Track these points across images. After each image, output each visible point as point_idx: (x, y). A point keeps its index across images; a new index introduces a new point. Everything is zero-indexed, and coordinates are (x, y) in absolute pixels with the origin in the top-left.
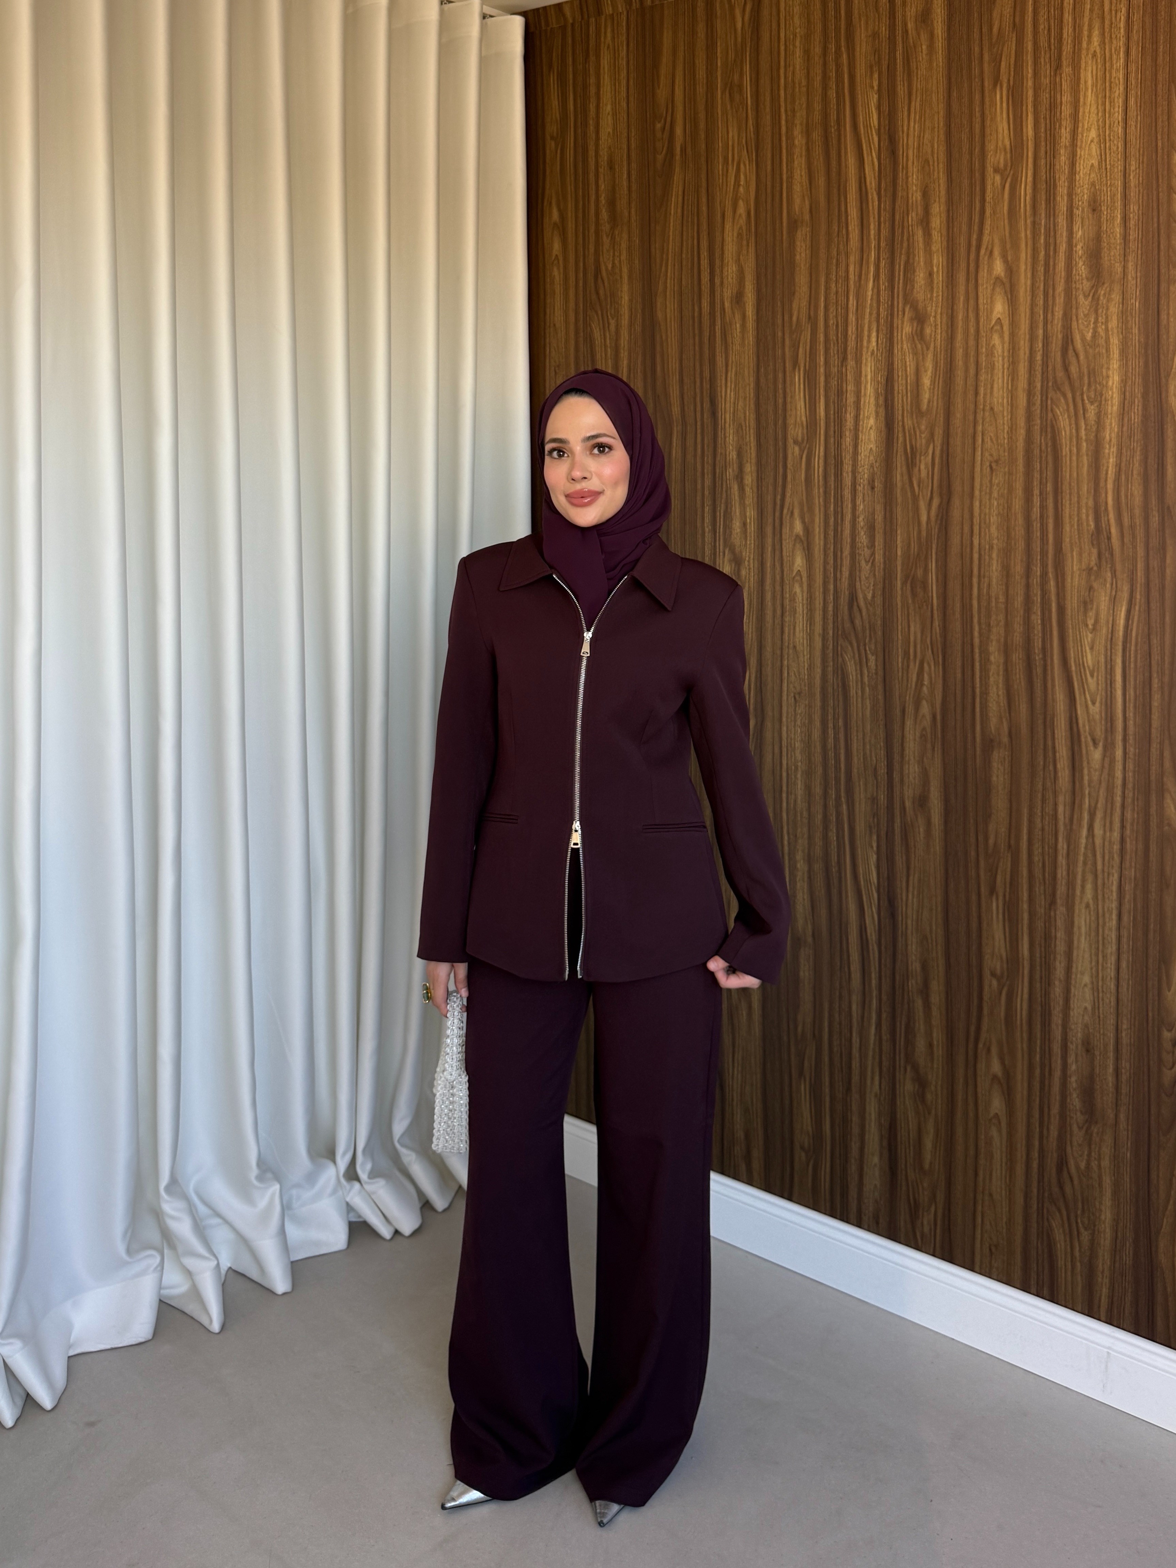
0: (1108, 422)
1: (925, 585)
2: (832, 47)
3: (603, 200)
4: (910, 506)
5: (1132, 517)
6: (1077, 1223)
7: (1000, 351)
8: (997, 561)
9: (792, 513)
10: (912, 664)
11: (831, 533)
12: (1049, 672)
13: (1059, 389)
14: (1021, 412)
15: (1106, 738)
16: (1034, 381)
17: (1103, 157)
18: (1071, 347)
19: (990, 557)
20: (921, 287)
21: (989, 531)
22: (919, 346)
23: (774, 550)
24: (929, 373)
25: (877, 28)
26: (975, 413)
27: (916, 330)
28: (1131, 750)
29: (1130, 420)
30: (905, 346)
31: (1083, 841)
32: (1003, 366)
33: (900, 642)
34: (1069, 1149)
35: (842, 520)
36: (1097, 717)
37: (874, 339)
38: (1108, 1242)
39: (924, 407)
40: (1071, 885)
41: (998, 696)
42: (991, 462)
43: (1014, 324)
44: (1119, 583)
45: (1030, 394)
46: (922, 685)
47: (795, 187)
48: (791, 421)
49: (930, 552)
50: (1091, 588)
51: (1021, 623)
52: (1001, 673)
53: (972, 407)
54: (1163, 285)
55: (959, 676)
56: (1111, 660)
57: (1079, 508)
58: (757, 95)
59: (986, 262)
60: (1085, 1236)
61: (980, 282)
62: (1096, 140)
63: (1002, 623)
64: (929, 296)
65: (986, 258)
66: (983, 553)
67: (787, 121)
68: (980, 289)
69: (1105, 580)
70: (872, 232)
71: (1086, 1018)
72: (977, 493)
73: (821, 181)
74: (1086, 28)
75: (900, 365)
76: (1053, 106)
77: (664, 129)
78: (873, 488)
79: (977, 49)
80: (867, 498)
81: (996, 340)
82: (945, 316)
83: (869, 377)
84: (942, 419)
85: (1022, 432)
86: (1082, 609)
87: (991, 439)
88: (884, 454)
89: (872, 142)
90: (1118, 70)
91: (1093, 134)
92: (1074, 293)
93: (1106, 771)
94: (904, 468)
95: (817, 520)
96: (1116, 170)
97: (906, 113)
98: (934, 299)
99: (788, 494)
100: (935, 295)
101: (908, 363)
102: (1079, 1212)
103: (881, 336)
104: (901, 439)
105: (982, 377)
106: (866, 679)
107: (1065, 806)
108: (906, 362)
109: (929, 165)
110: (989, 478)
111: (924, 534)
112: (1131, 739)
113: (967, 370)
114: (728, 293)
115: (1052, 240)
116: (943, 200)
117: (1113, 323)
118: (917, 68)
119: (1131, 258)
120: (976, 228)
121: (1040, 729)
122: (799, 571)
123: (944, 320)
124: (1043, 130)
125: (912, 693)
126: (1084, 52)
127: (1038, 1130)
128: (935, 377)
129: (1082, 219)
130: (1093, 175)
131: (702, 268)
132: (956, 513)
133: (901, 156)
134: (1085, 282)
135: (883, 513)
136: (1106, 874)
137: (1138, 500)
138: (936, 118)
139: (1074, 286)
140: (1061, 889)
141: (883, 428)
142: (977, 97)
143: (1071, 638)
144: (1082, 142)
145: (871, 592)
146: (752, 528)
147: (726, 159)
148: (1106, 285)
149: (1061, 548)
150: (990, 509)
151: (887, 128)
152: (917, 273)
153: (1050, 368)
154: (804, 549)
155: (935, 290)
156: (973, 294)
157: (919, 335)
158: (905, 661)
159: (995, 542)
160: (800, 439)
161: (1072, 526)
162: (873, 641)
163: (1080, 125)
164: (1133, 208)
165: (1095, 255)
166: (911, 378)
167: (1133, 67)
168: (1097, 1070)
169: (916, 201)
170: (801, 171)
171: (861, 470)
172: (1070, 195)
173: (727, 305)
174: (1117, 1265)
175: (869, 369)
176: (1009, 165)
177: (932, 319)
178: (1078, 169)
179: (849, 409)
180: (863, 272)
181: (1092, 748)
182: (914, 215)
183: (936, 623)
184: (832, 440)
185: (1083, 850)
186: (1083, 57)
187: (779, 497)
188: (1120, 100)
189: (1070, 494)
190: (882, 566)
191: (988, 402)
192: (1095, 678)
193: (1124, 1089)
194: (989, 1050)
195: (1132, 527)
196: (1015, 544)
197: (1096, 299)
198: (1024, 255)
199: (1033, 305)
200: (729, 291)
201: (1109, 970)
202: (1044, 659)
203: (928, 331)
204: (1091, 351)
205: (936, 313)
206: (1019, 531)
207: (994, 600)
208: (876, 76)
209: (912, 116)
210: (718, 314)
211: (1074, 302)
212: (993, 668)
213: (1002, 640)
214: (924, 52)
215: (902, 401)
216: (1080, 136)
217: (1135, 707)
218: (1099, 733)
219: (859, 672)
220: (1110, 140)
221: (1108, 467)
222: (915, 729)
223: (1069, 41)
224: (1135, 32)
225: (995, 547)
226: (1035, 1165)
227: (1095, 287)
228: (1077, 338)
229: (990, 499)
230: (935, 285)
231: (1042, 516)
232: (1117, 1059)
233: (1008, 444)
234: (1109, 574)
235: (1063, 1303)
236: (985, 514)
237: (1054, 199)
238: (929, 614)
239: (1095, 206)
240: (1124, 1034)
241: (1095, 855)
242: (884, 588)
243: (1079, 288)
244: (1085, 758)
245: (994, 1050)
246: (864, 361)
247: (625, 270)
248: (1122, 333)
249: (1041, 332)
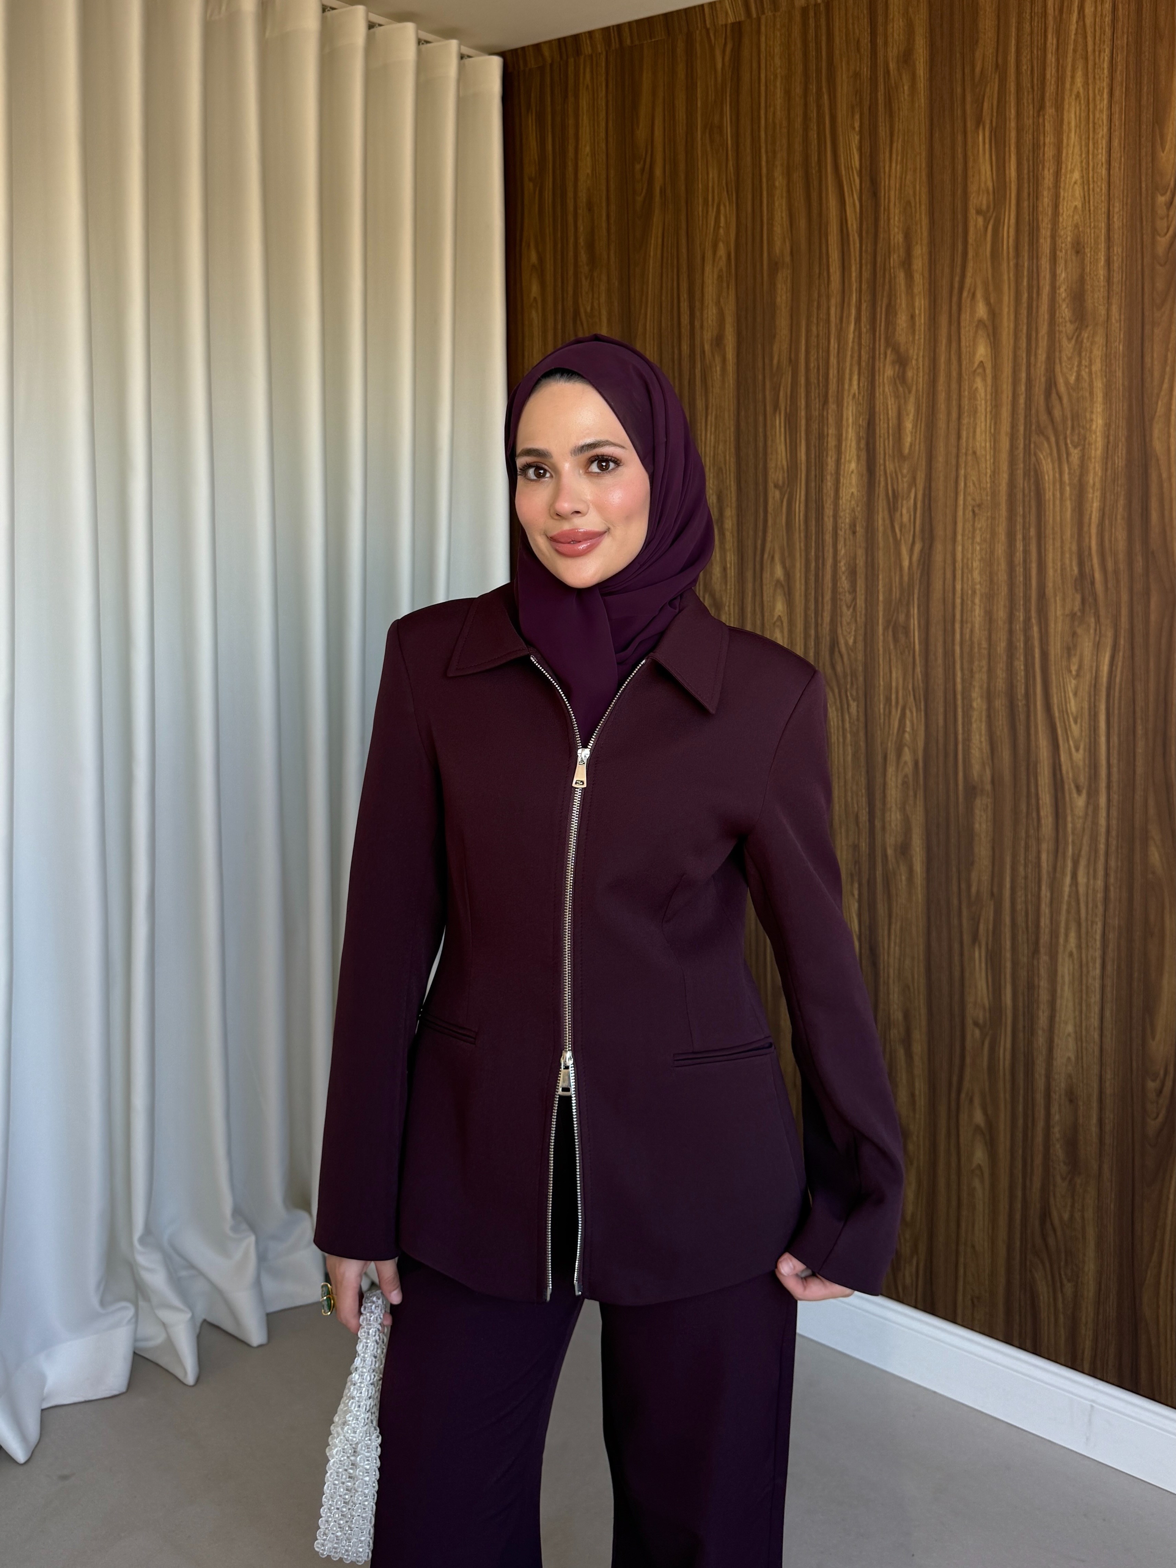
0: (1091, 466)
1: (906, 630)
2: (813, 88)
3: (582, 241)
4: (892, 551)
5: (1116, 563)
6: (1060, 1274)
7: (983, 395)
8: (980, 607)
9: (773, 558)
10: (894, 710)
11: (812, 578)
12: (1032, 718)
13: (1042, 433)
14: (1004, 456)
15: (1090, 786)
16: (1017, 425)
17: (1087, 198)
18: (1054, 391)
19: (973, 603)
20: (902, 329)
21: (972, 576)
22: (901, 389)
23: (754, 595)
24: (911, 417)
25: (858, 69)
26: (958, 456)
27: (898, 373)
28: (1115, 797)
29: (1113, 463)
30: (887, 389)
31: (1067, 889)
32: (986, 409)
33: (882, 688)
34: (1052, 1199)
35: (823, 565)
36: (1081, 764)
37: (855, 382)
38: (1091, 1294)
39: (906, 451)
40: (1054, 934)
41: (981, 742)
42: (973, 507)
43: (996, 367)
44: (1103, 628)
45: (1013, 437)
46: (904, 731)
47: (775, 229)
48: (771, 465)
49: (911, 598)
50: (1074, 634)
51: (1004, 668)
52: (984, 719)
53: (954, 451)
54: (1147, 327)
55: (941, 722)
56: (1095, 706)
57: (1063, 553)
58: (737, 136)
59: (968, 305)
60: (1069, 1288)
61: (962, 324)
62: (1079, 182)
63: (985, 669)
64: (911, 339)
65: (969, 301)
66: (965, 598)
67: (767, 162)
68: (963, 331)
69: (1089, 626)
70: (854, 275)
71: (1070, 1068)
72: (959, 538)
73: (802, 223)
74: (1069, 68)
75: (882, 408)
76: (1037, 147)
77: (643, 170)
78: (854, 533)
79: (959, 90)
80: (848, 543)
81: (979, 383)
82: (927, 359)
83: (850, 421)
84: (924, 463)
85: (1004, 477)
86: (1065, 655)
87: (974, 484)
88: (865, 499)
89: (854, 183)
90: (1101, 111)
91: (1076, 175)
92: (1057, 335)
93: (1090, 819)
94: (886, 512)
95: (798, 565)
96: (1100, 211)
97: (887, 155)
98: (916, 342)
99: (769, 538)
100: (917, 337)
101: (890, 407)
102: (1062, 1264)
103: (862, 379)
104: (883, 484)
105: (965, 421)
106: (847, 725)
107: (1048, 853)
108: (887, 406)
109: (911, 207)
110: (971, 523)
111: (906, 578)
112: (1115, 785)
113: (949, 414)
114: (708, 335)
115: (1035, 282)
116: (925, 242)
117: (1097, 367)
118: (899, 109)
119: (1115, 301)
120: (958, 270)
121: (1023, 776)
122: (780, 616)
123: (926, 364)
124: (1026, 171)
125: (894, 739)
126: (1067, 93)
127: (1020, 1180)
128: (917, 420)
129: (1066, 262)
130: (1076, 217)
131: (682, 310)
132: (938, 557)
133: (883, 198)
134: (1068, 324)
135: (864, 557)
136: (1089, 923)
137: (1122, 545)
138: (918, 160)
139: (1057, 328)
140: (1044, 938)
141: (865, 472)
142: (960, 138)
143: (1054, 684)
144: (1065, 183)
145: (852, 638)
146: (732, 572)
147: (706, 201)
148: (1089, 328)
149: (1044, 593)
150: (972, 554)
151: (869, 169)
152: (899, 316)
153: (1033, 411)
154: (785, 594)
155: (917, 333)
156: (955, 337)
157: (901, 378)
158: (887, 707)
159: (978, 587)
160: (780, 483)
161: (1055, 571)
162: (855, 686)
163: (1064, 166)
164: (1117, 250)
165: (1078, 297)
166: (893, 422)
167: (1116, 108)
168: (1081, 1121)
169: (898, 244)
170: (782, 212)
171: (842, 514)
172: (1054, 237)
173: (707, 347)
174: (1101, 1317)
175: (850, 413)
176: (992, 206)
177: (914, 362)
178: (1061, 211)
179: (830, 453)
180: (845, 315)
181: (1075, 795)
182: (896, 256)
183: (918, 669)
184: (813, 484)
185: (1066, 898)
186: (1066, 97)
187: (759, 542)
188: (1104, 142)
189: (1054, 539)
190: (863, 612)
191: (971, 446)
192: (1079, 725)
193: (1108, 1140)
194: (971, 1101)
195: (1116, 572)
196: (998, 589)
197: (1079, 343)
198: (1007, 298)
199: (1016, 348)
200: (709, 334)
201: (1093, 1020)
202: (1027, 705)
203: (910, 374)
204: (1074, 395)
205: (918, 355)
206: (1002, 576)
207: (976, 646)
208: (857, 117)
209: (894, 156)
210: (698, 357)
211: (1057, 345)
212: (975, 715)
213: (985, 686)
214: (906, 92)
215: (883, 446)
216: (1063, 178)
217: (1119, 754)
218: (1083, 780)
219: (840, 718)
220: (1094, 182)
221: (1092, 512)
222: (897, 776)
223: (1053, 82)
224: (1118, 72)
225: (978, 592)
226: (1018, 1216)
227: (1079, 329)
228: (1061, 381)
229: (973, 543)
230: (917, 327)
231: (1025, 561)
232: (1101, 1109)
233: (991, 487)
234: (1093, 620)
235: (1046, 1356)
236: (968, 559)
237: (1037, 241)
238: (911, 659)
239: (1078, 248)
240: (1108, 1084)
241: (1078, 904)
242: (866, 634)
243: (1062, 332)
244: (1068, 805)
245: (977, 1101)
246: (845, 404)
247: (604, 312)
248: (1106, 376)
249: (1023, 375)
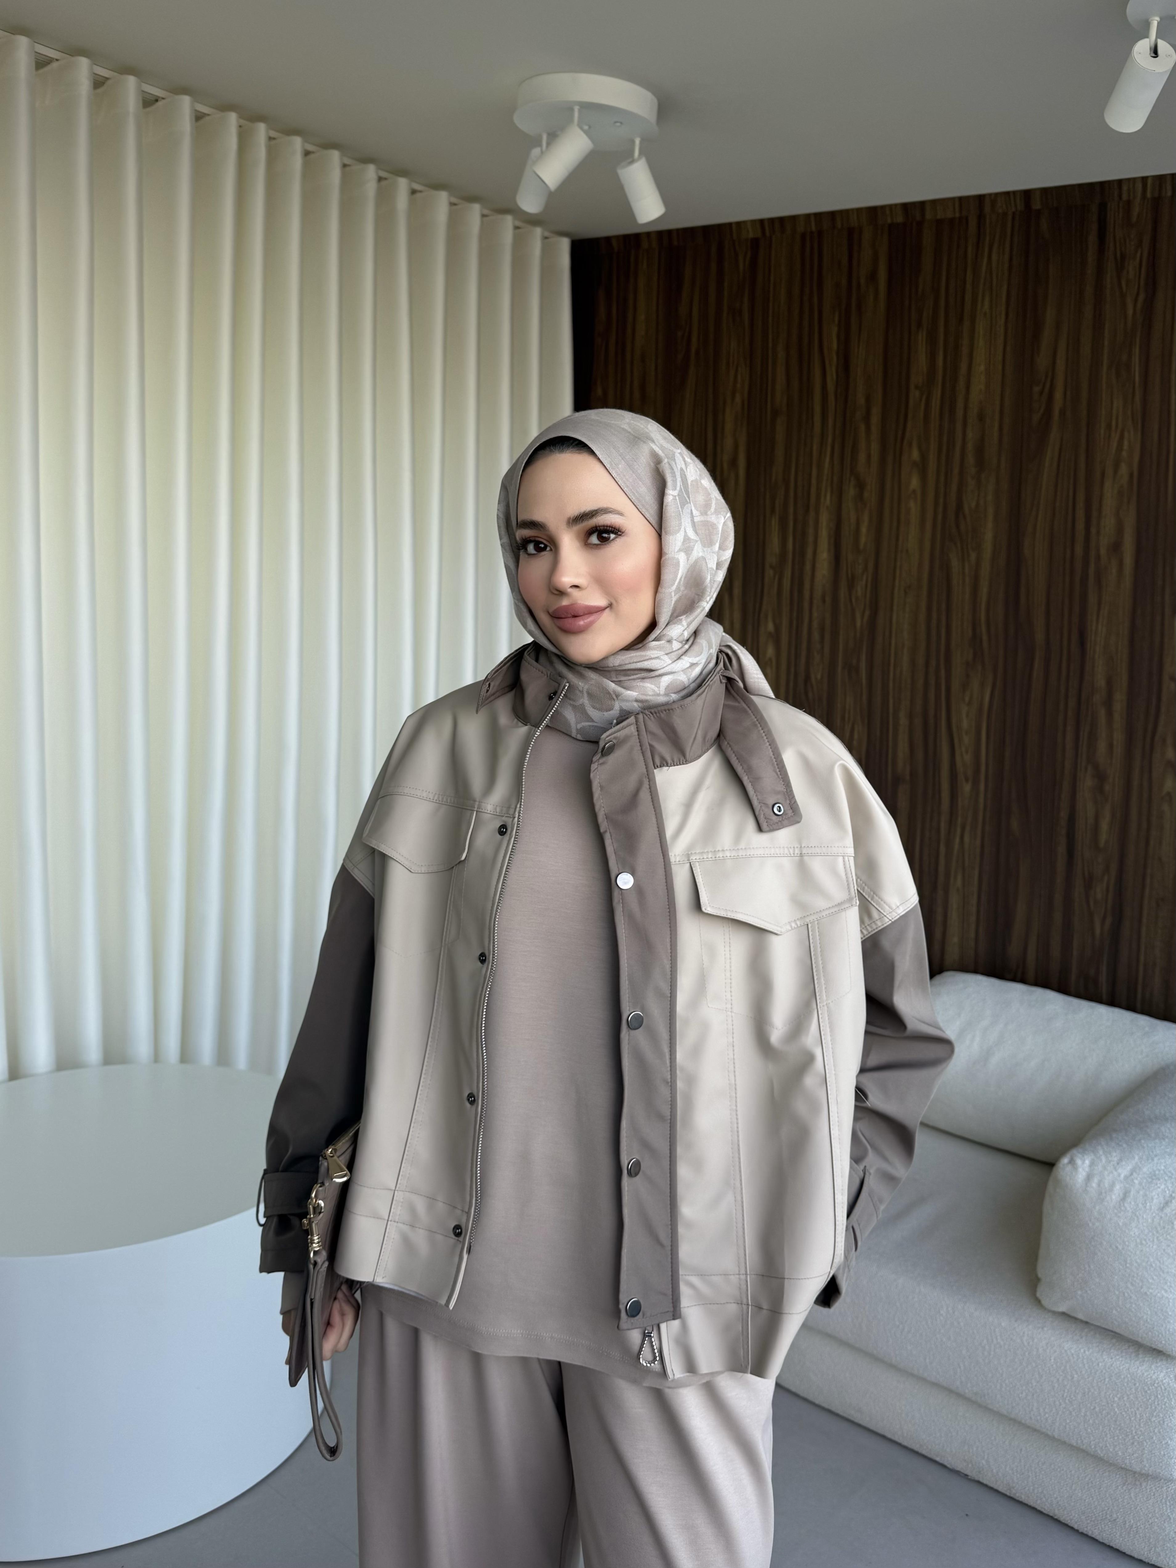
0: (983, 564)
1: (857, 670)
2: (807, 291)
3: (636, 383)
4: (850, 615)
5: (997, 630)
7: (914, 512)
8: (907, 655)
9: (767, 616)
11: (794, 631)
12: (939, 732)
13: (953, 540)
14: (927, 554)
15: (974, 777)
16: (936, 533)
17: (988, 384)
18: (961, 512)
19: (903, 653)
20: (862, 464)
21: (902, 635)
22: (859, 505)
24: (866, 524)
25: (839, 281)
26: (896, 553)
27: (858, 494)
28: (990, 784)
29: (998, 563)
30: (850, 504)
31: (956, 848)
32: (916, 522)
35: (802, 623)
36: (969, 763)
37: (828, 498)
39: (862, 546)
40: (947, 878)
41: (904, 747)
42: (905, 588)
43: (924, 494)
44: (987, 673)
45: (933, 542)
47: (777, 387)
48: (768, 551)
49: (862, 648)
50: (968, 676)
51: (922, 698)
52: (907, 732)
53: (894, 549)
54: (1024, 475)
55: (878, 733)
56: (979, 724)
57: (962, 622)
58: (752, 319)
59: (907, 450)
61: (902, 463)
62: (984, 373)
63: (909, 698)
64: (867, 470)
65: (907, 447)
66: (897, 650)
67: (773, 339)
68: (902, 468)
69: (978, 671)
70: (830, 423)
72: (895, 608)
73: (796, 384)
74: (980, 296)
75: (846, 517)
76: (957, 347)
77: (683, 336)
78: (824, 601)
79: (907, 302)
80: (819, 609)
81: (912, 504)
82: (878, 485)
83: (824, 524)
84: (873, 557)
85: (927, 568)
86: (962, 690)
87: (906, 572)
88: (832, 579)
89: (833, 360)
90: (1000, 327)
91: (982, 368)
92: (965, 475)
93: (973, 799)
94: (846, 589)
95: (784, 622)
96: (997, 394)
97: (857, 342)
98: (871, 473)
99: (764, 604)
100: (872, 470)
103: (833, 496)
104: (845, 569)
105: (902, 529)
107: (945, 823)
108: (850, 515)
109: (871, 380)
110: (904, 599)
111: (858, 634)
112: (990, 777)
113: (891, 524)
115: (952, 439)
116: (880, 405)
117: (990, 498)
118: (866, 311)
119: (1004, 455)
120: (901, 427)
121: (931, 770)
122: (770, 657)
123: (877, 488)
124: (949, 363)
126: (978, 312)
128: (870, 527)
129: (973, 426)
130: (981, 397)
132: (880, 621)
133: (852, 372)
134: (972, 468)
135: (830, 619)
136: (971, 869)
137: (1001, 619)
138: (877, 347)
139: (965, 470)
141: (833, 560)
142: (906, 335)
143: (954, 710)
144: (974, 373)
145: (820, 674)
147: (728, 362)
148: (986, 471)
149: (950, 648)
150: (903, 619)
151: (843, 351)
152: (860, 454)
153: (947, 525)
154: (774, 642)
155: (872, 466)
156: (898, 471)
157: (860, 497)
159: (906, 642)
160: (774, 565)
161: (957, 634)
163: (974, 362)
164: (1006, 420)
165: (980, 451)
166: (853, 527)
169: (861, 405)
170: (781, 376)
171: (816, 589)
172: (966, 408)
173: (725, 466)
175: (824, 519)
176: (926, 385)
177: (869, 486)
178: (971, 392)
179: (809, 546)
180: (823, 452)
181: (964, 784)
182: (859, 413)
183: (865, 697)
184: (797, 568)
185: (956, 853)
186: (978, 315)
188: (1001, 347)
189: (957, 612)
190: (829, 656)
191: (905, 546)
192: (968, 737)
195: (996, 636)
196: (919, 645)
197: (979, 481)
198: (933, 447)
199: (937, 482)
202: (936, 723)
203: (866, 495)
204: (974, 515)
205: (872, 482)
206: (922, 636)
207: (904, 682)
208: (837, 314)
209: (861, 344)
211: (965, 482)
212: (901, 729)
213: (908, 709)
214: (871, 300)
215: (846, 542)
216: (973, 370)
217: (994, 756)
218: (970, 773)
220: (994, 373)
221: (982, 595)
224: (1012, 301)
225: (906, 646)
227: (979, 472)
228: (966, 506)
229: (904, 613)
230: (872, 463)
231: (938, 627)
233: (917, 575)
234: (980, 667)
236: (900, 623)
237: (955, 410)
238: (860, 690)
239: (981, 418)
241: (964, 856)
242: (829, 672)
243: (968, 473)
244: (960, 790)
246: (821, 513)
248: (995, 505)
249: (941, 500)
